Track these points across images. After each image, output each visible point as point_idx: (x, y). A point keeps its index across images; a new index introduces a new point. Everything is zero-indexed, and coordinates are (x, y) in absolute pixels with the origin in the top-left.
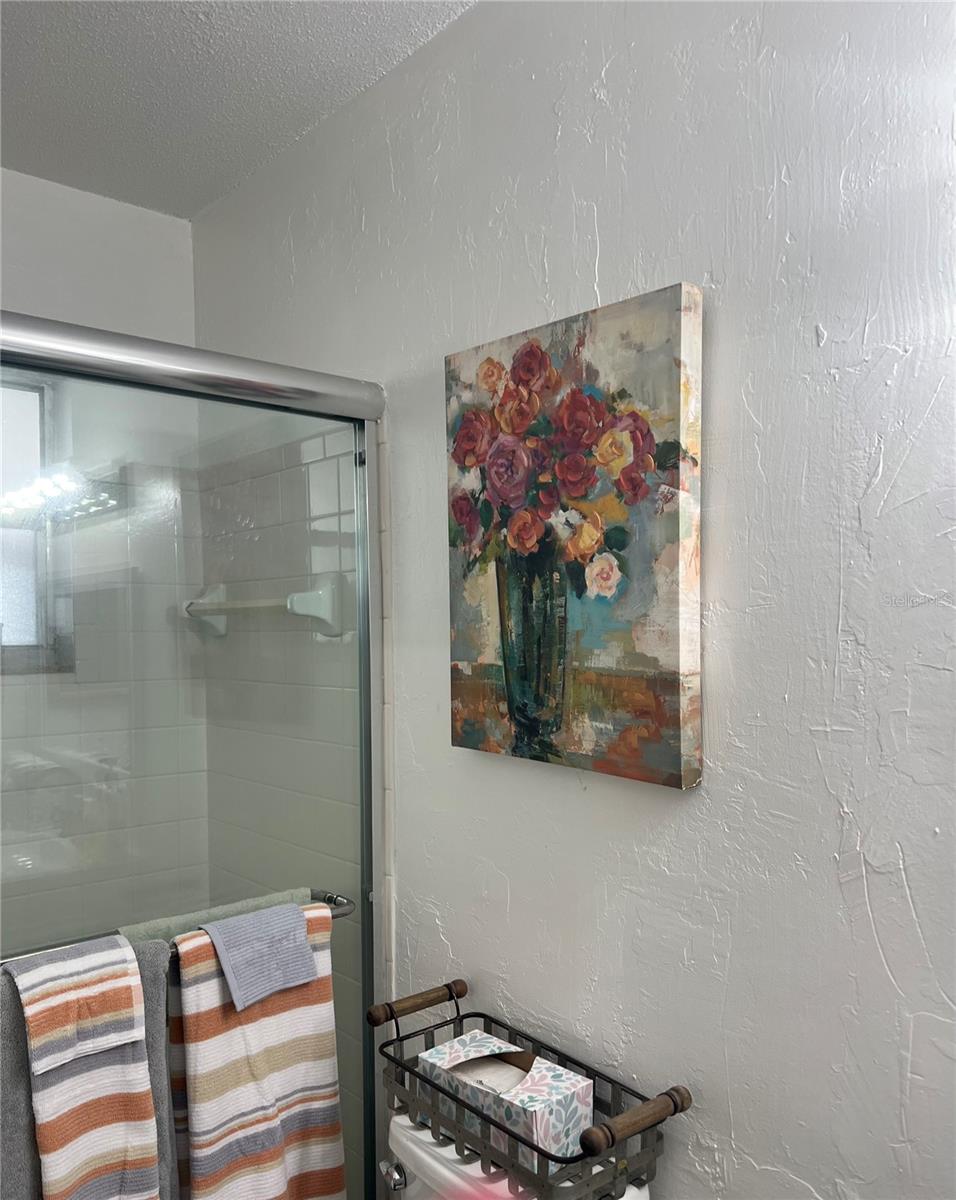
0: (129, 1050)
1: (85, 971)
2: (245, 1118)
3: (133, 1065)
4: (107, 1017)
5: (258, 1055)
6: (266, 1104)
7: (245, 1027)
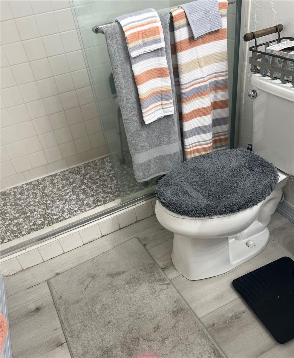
0: (160, 51)
1: (143, 20)
2: (197, 81)
3: (161, 58)
4: (151, 38)
5: (201, 58)
6: (204, 76)
7: (197, 47)
